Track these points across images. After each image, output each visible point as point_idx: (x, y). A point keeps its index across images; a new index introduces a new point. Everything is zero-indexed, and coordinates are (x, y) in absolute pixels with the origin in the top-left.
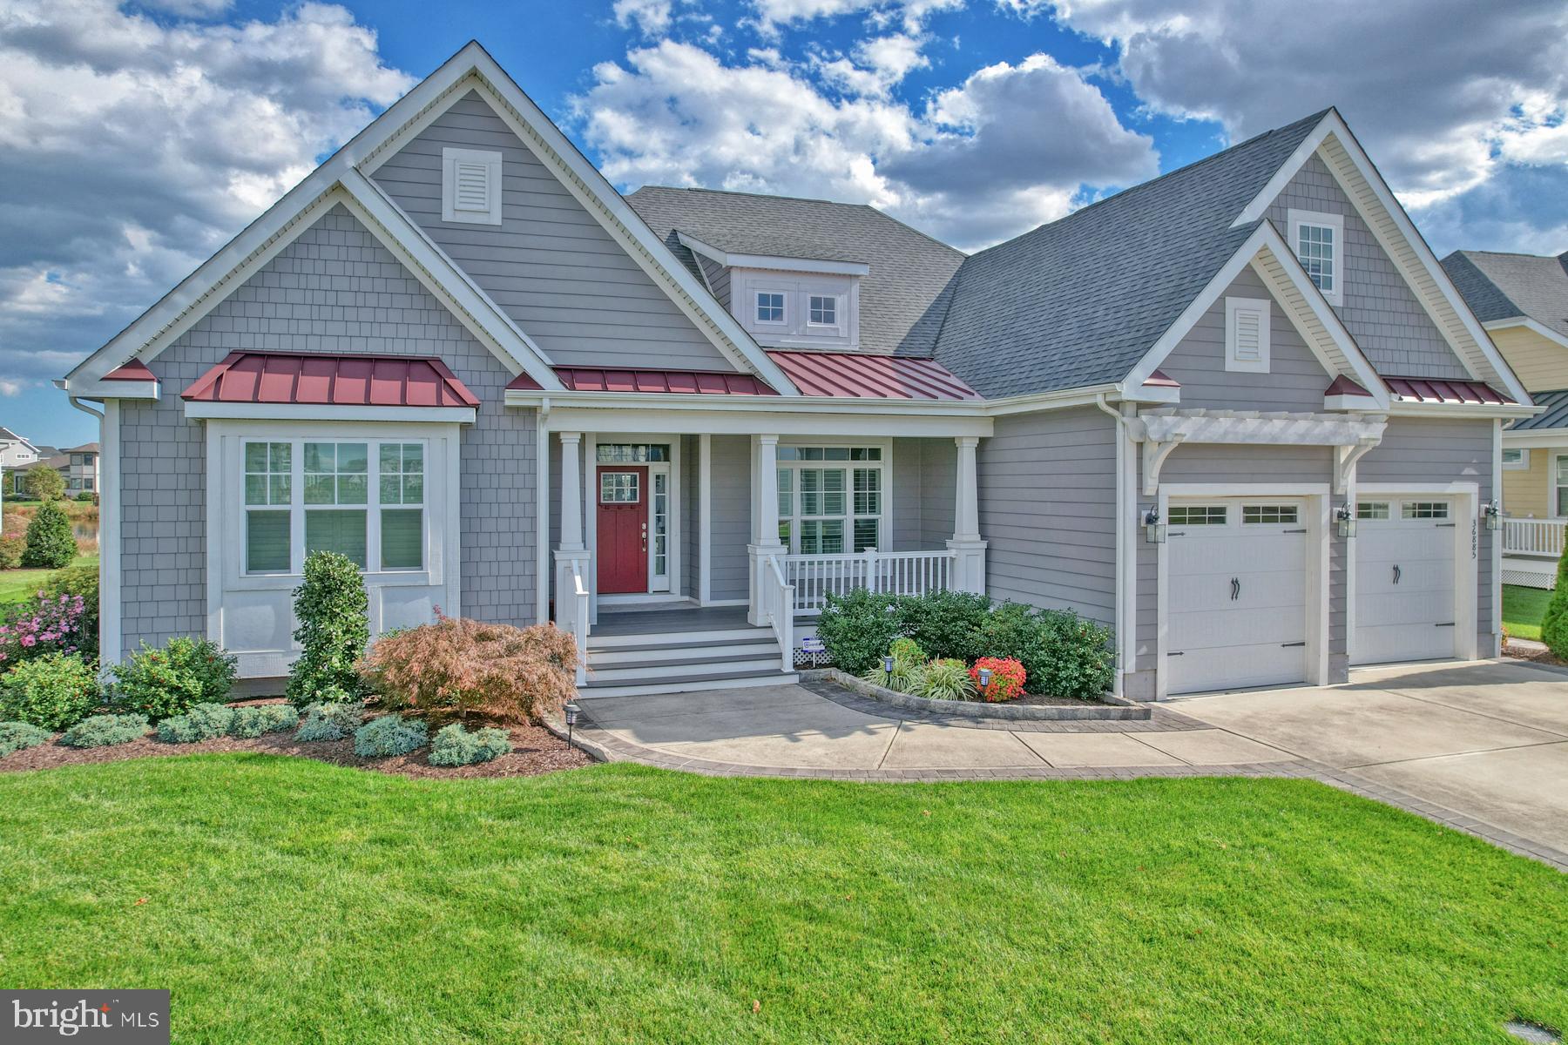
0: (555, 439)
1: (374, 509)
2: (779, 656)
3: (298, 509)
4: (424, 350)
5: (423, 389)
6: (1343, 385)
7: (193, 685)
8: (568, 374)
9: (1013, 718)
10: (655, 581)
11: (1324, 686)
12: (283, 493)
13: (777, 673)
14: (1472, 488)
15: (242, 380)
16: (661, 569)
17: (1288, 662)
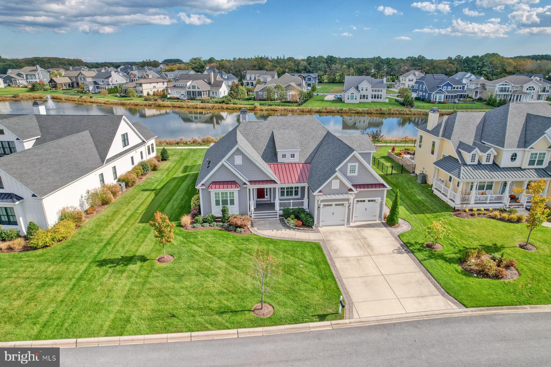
0: (249, 189)
1: (229, 199)
2: (277, 215)
3: (221, 199)
4: (233, 180)
5: (233, 186)
6: (350, 190)
7: (212, 220)
8: (251, 182)
9: (298, 229)
10: (266, 197)
11: (346, 226)
12: (219, 197)
13: (277, 217)
14: (380, 198)
15: (214, 186)
16: (267, 195)
17: (342, 223)
